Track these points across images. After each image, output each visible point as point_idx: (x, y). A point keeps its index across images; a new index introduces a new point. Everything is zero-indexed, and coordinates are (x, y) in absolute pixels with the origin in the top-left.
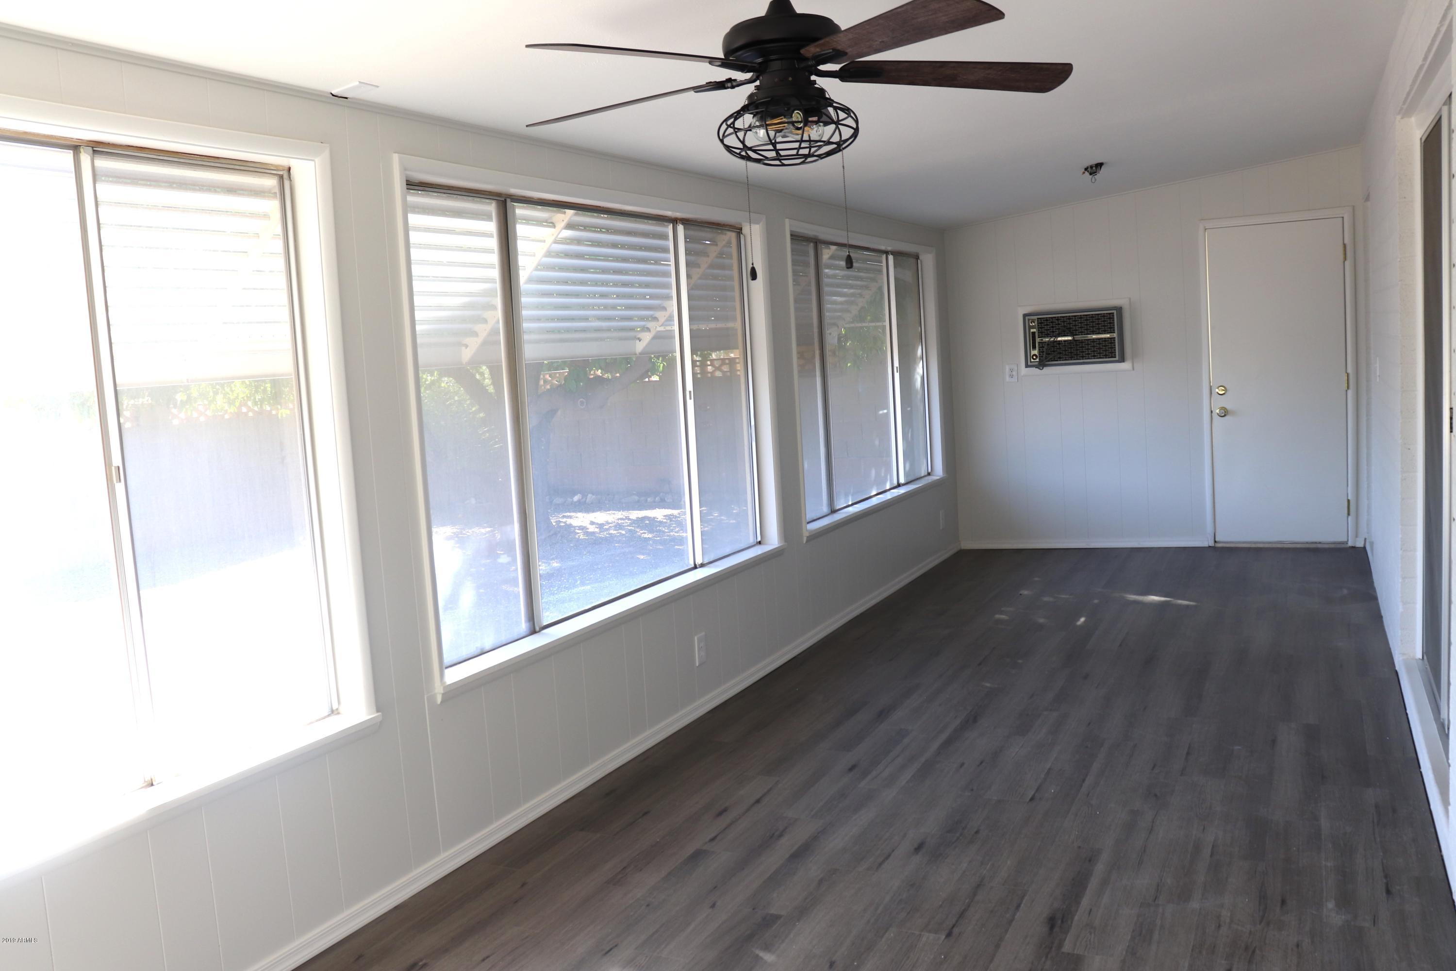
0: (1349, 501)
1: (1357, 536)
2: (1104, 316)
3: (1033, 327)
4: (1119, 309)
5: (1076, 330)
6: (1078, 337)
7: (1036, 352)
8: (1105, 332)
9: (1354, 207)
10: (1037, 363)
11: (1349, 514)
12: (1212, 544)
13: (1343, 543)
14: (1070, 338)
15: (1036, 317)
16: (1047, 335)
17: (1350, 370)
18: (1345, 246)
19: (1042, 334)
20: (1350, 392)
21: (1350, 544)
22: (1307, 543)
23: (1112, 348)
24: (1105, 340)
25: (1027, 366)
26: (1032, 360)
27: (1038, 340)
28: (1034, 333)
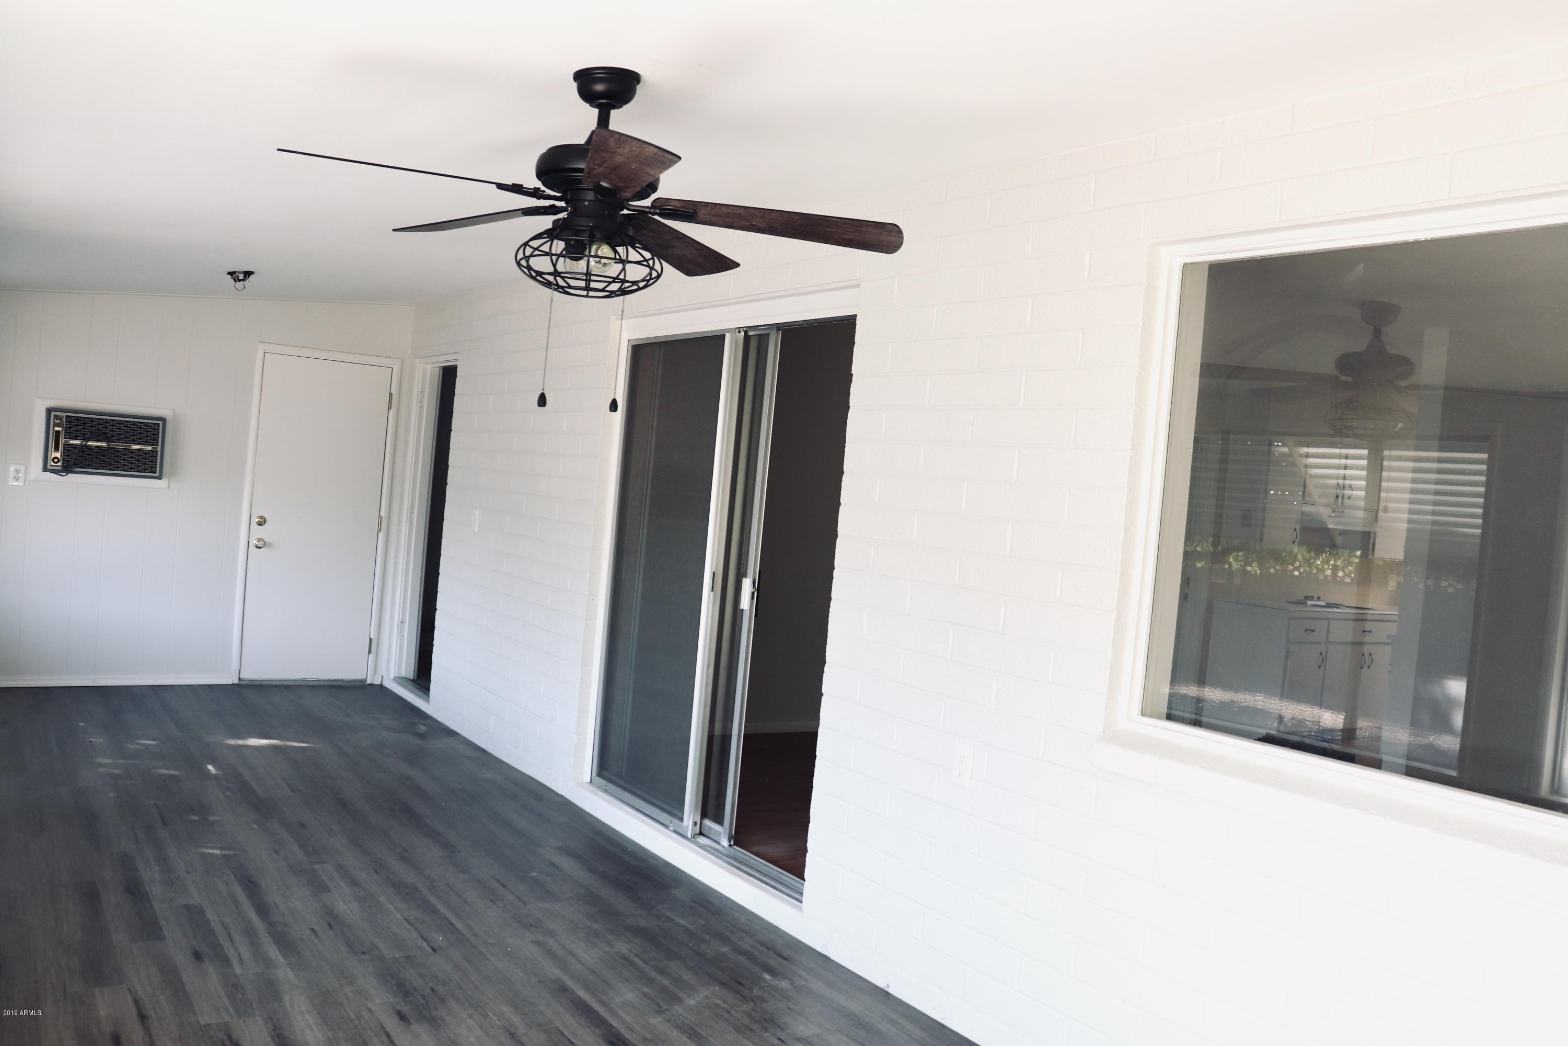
0: (371, 640)
1: (375, 673)
2: (148, 425)
3: (56, 425)
4: (164, 420)
5: (113, 437)
6: (116, 445)
7: (58, 455)
8: (146, 443)
9: (402, 361)
10: (60, 468)
11: (370, 652)
12: (236, 681)
13: (361, 681)
14: (104, 444)
15: (64, 414)
16: (76, 438)
17: (382, 514)
18: (391, 395)
19: (69, 435)
20: (381, 535)
21: (369, 681)
22: (330, 680)
23: (152, 462)
24: (146, 452)
25: (45, 469)
26: (52, 464)
27: (62, 441)
28: (58, 433)
